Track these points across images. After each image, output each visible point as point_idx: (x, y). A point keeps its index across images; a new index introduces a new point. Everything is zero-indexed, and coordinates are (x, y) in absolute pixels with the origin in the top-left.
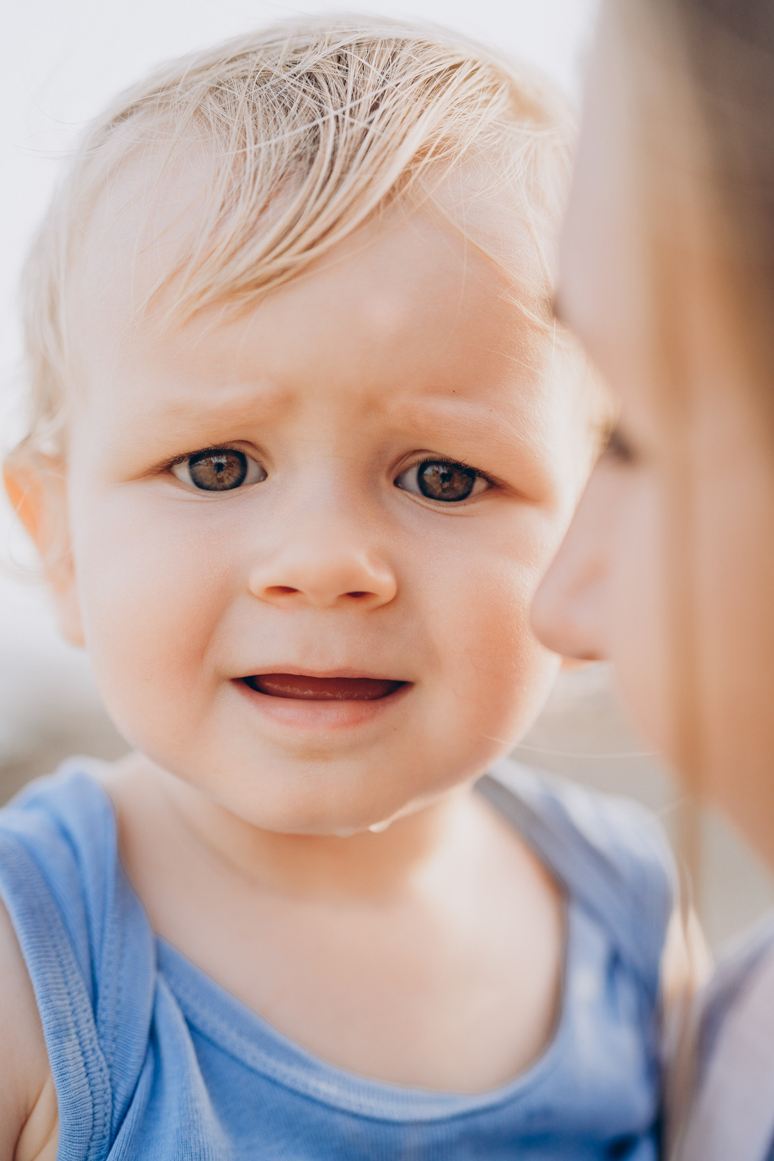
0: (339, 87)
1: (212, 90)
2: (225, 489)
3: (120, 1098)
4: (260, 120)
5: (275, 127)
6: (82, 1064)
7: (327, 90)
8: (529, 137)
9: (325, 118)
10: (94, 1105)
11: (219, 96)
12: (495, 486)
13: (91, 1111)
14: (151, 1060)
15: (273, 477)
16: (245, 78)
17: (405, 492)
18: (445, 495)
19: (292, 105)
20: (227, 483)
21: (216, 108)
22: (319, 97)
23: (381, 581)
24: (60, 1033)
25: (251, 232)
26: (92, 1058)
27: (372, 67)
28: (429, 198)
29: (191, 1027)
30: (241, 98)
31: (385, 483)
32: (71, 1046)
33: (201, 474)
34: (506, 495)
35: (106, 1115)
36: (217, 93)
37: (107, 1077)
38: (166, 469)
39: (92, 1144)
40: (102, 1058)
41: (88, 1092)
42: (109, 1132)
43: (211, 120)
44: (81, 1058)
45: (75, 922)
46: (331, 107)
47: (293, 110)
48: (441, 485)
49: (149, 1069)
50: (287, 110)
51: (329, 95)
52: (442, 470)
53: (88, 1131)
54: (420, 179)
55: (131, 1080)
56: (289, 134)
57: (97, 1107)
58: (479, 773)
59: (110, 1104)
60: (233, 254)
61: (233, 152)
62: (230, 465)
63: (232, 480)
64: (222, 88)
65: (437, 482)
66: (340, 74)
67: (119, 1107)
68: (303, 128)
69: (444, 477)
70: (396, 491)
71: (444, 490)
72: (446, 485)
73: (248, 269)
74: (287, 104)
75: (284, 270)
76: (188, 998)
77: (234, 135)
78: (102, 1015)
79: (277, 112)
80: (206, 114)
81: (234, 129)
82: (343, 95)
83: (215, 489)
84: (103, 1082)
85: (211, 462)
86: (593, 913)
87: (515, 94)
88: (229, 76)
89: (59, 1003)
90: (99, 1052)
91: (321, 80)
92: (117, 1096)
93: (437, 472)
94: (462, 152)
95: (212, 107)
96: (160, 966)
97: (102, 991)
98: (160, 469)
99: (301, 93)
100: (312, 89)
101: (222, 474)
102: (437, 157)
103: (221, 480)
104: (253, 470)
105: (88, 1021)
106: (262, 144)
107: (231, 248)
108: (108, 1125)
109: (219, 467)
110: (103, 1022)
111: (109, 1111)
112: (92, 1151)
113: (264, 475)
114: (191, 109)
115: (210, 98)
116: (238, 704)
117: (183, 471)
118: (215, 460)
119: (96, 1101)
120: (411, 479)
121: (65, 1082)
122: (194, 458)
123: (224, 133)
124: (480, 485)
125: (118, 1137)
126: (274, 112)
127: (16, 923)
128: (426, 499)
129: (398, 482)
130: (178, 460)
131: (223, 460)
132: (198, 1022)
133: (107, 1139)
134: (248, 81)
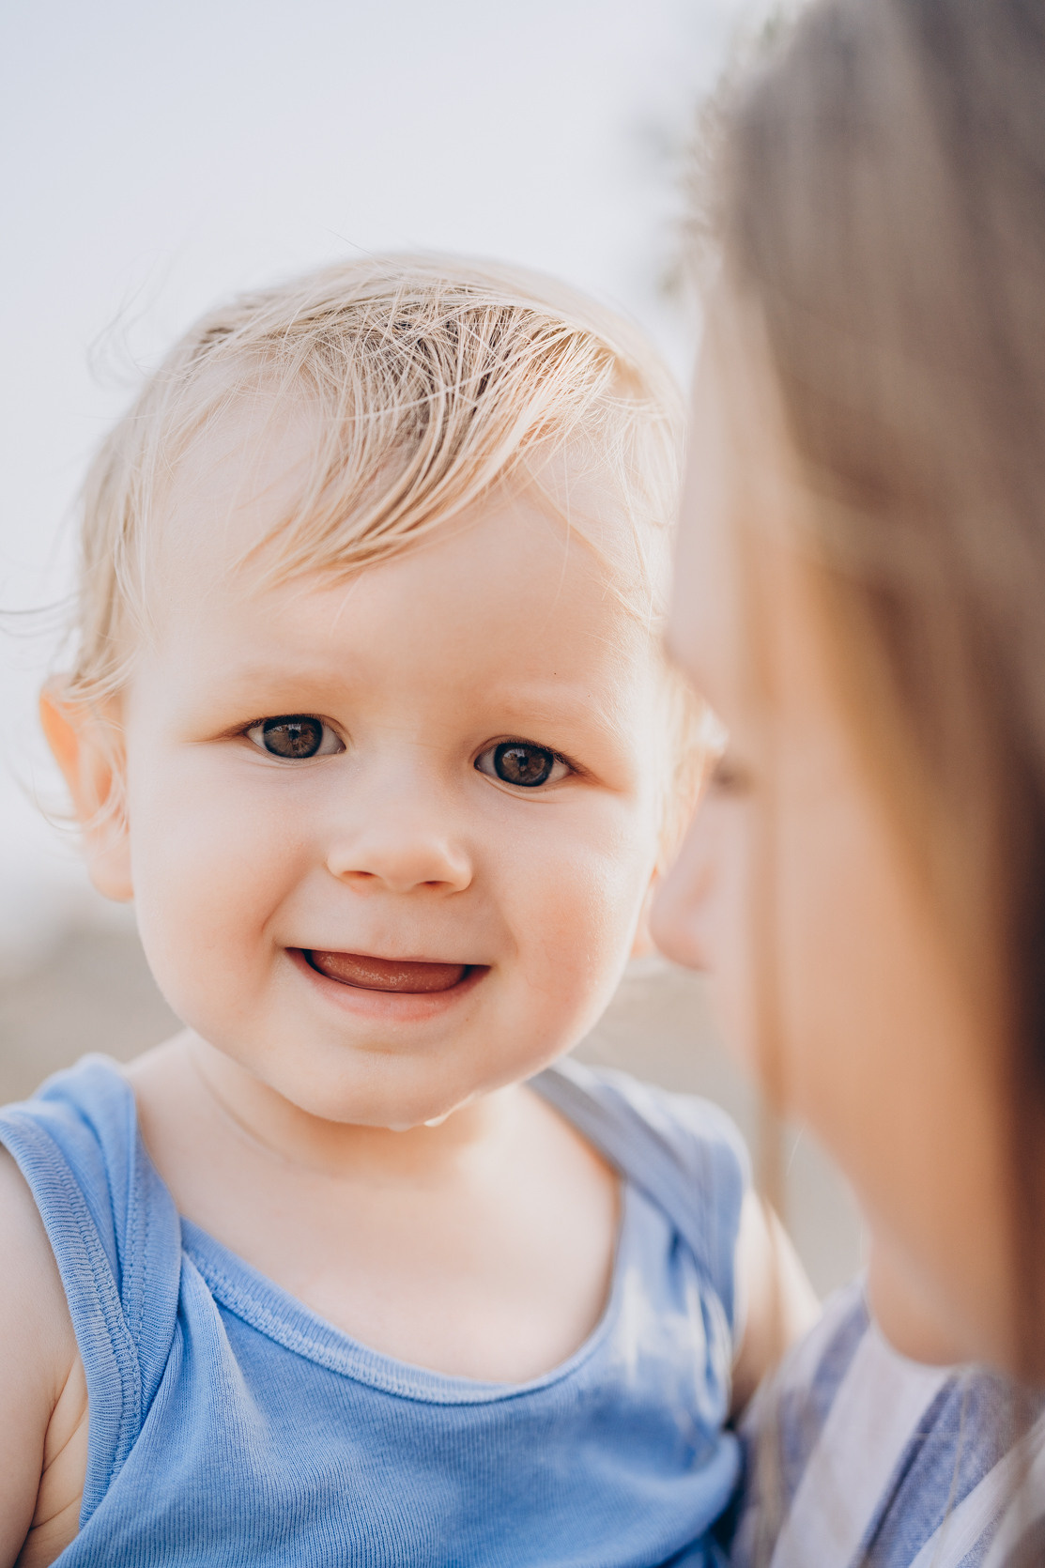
0: (449, 357)
1: (318, 346)
2: (299, 756)
3: (149, 1376)
4: (370, 385)
5: (384, 396)
6: (109, 1341)
7: (437, 359)
8: (630, 413)
9: (436, 395)
10: (123, 1382)
11: (326, 352)
12: (576, 772)
13: (120, 1388)
14: (180, 1337)
15: (352, 751)
16: (352, 336)
17: (485, 776)
18: (523, 779)
19: (401, 373)
20: (301, 751)
21: (323, 366)
22: (430, 367)
23: (458, 870)
24: (85, 1307)
25: (355, 503)
26: (119, 1335)
27: (481, 340)
28: (534, 482)
29: (221, 1306)
30: (350, 360)
31: (467, 766)
32: (97, 1323)
33: (275, 741)
34: (586, 782)
35: (135, 1392)
36: (323, 350)
37: (135, 1354)
38: (241, 733)
39: (123, 1422)
40: (129, 1335)
41: (116, 1369)
42: (139, 1410)
43: (318, 379)
44: (107, 1335)
45: (98, 1201)
46: (442, 379)
47: (403, 378)
48: (519, 769)
49: (178, 1346)
50: (396, 379)
51: (439, 366)
52: (520, 754)
53: (118, 1408)
54: (525, 461)
55: (160, 1358)
56: (399, 407)
57: (126, 1384)
58: (542, 1067)
59: (139, 1381)
60: (335, 527)
61: (340, 418)
62: (304, 732)
63: (307, 748)
64: (329, 345)
65: (514, 765)
66: (449, 343)
67: (148, 1385)
68: (414, 404)
69: (522, 761)
70: (476, 774)
71: (522, 774)
72: (523, 768)
73: (351, 542)
74: (397, 372)
75: (387, 547)
76: (217, 1278)
77: (342, 401)
78: (127, 1295)
79: (387, 379)
80: (313, 373)
81: (343, 392)
82: (452, 363)
83: (289, 756)
84: (131, 1360)
85: (287, 729)
86: (649, 1197)
87: (618, 366)
88: (337, 330)
89: (83, 1278)
90: (126, 1330)
91: (431, 347)
92: (146, 1373)
93: (516, 756)
94: (567, 434)
95: (318, 364)
96: (185, 1247)
97: (127, 1270)
98: (237, 731)
99: (411, 361)
100: (422, 357)
101: (297, 741)
102: (543, 439)
103: (295, 747)
104: (328, 740)
105: (113, 1299)
106: (372, 415)
107: (336, 517)
108: (139, 1403)
109: (294, 733)
110: (129, 1301)
111: (139, 1388)
112: (123, 1429)
113: (342, 747)
114: (296, 366)
115: (316, 355)
116: (293, 977)
117: (257, 736)
118: (291, 727)
119: (124, 1379)
120: (489, 761)
121: (92, 1357)
122: (269, 724)
123: (332, 396)
124: (558, 770)
125: (150, 1414)
126: (384, 379)
127: (37, 1197)
128: (502, 782)
129: (477, 764)
130: (255, 724)
131: (298, 728)
132: (228, 1302)
133: (138, 1417)
134: (357, 340)
